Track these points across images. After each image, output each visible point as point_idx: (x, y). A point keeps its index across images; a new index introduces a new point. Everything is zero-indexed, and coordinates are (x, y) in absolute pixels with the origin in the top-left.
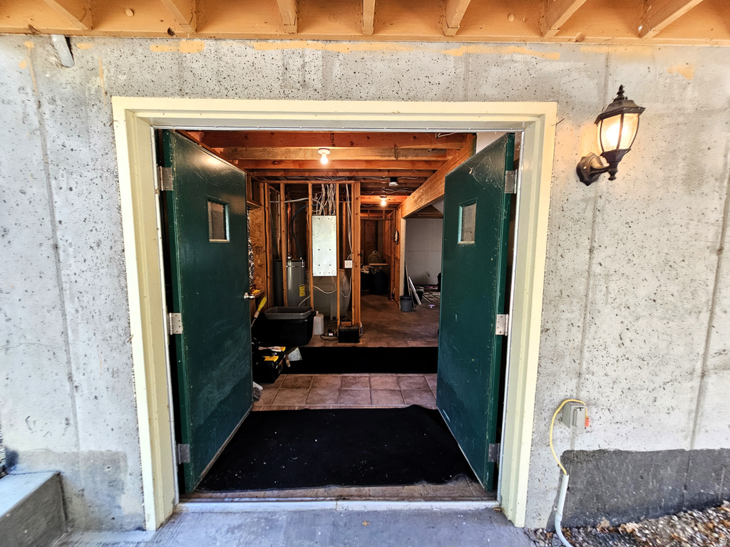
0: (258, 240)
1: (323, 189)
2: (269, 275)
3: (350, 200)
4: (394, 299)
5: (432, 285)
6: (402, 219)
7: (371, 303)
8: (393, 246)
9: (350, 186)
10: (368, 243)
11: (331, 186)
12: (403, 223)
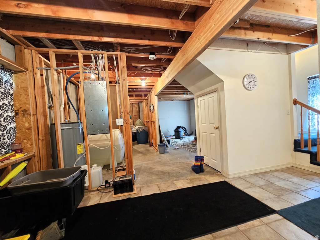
0: (25, 103)
1: (93, 58)
2: (40, 137)
3: (118, 70)
4: (153, 146)
5: (171, 136)
6: (155, 96)
7: (139, 150)
8: (150, 114)
9: (117, 58)
10: (135, 115)
11: (100, 56)
12: (156, 98)
